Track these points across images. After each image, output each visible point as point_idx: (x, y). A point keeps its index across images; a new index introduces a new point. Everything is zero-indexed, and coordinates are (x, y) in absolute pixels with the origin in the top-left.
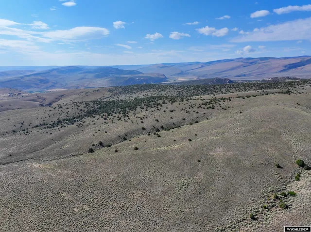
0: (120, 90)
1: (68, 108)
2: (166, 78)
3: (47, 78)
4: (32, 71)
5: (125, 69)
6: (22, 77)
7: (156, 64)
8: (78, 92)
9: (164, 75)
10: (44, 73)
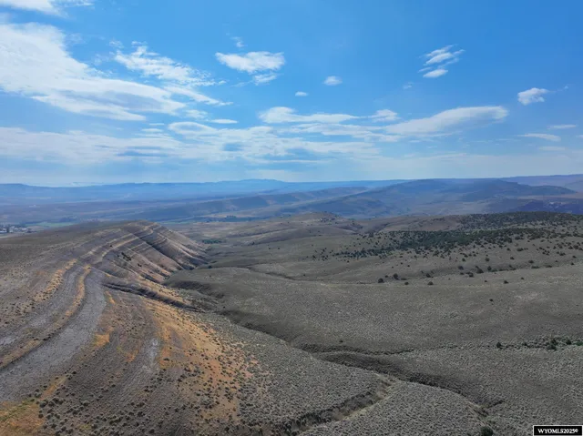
1: (380, 238)
3: (380, 199)
4: (363, 188)
6: (346, 198)
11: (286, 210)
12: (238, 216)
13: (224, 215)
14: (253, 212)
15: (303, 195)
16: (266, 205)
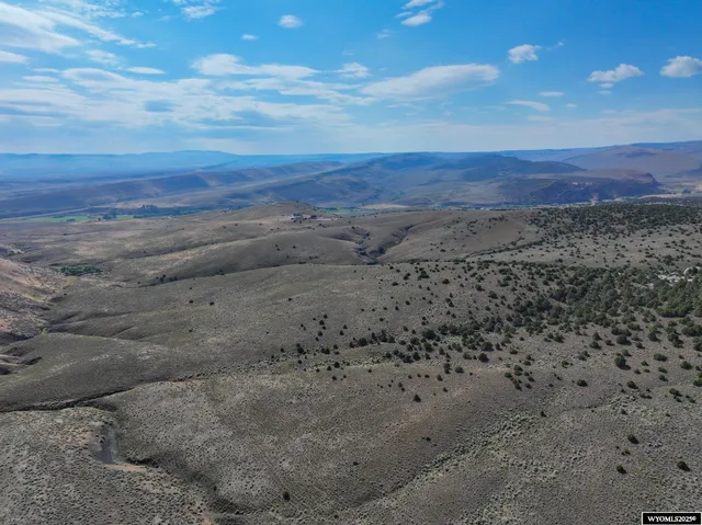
0: (569, 221)
1: (446, 282)
2: (655, 184)
3: (364, 179)
5: (533, 160)
6: (318, 177)
7: (616, 147)
8: (448, 219)
9: (649, 175)
10: (358, 169)
11: (235, 196)
12: (160, 205)
13: (138, 205)
14: (184, 199)
15: (260, 173)
16: (206, 186)
